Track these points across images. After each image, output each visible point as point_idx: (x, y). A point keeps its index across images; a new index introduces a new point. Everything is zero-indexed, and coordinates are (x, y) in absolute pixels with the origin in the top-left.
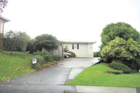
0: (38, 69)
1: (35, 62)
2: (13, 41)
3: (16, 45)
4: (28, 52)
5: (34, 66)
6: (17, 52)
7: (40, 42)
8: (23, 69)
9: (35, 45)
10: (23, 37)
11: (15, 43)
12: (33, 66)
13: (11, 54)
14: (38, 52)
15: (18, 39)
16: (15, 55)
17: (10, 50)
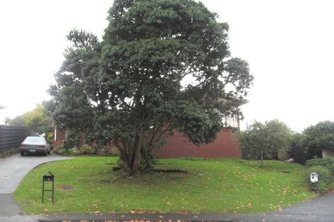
0: (323, 193)
1: (314, 179)
2: (264, 141)
3: (269, 148)
4: (291, 160)
5: (315, 186)
6: (270, 162)
7: (317, 139)
8: (295, 193)
9: (305, 146)
10: (281, 133)
11: (268, 144)
12: (312, 188)
13: (261, 167)
14: (316, 159)
15: (273, 137)
16: (270, 168)
17: (260, 159)
